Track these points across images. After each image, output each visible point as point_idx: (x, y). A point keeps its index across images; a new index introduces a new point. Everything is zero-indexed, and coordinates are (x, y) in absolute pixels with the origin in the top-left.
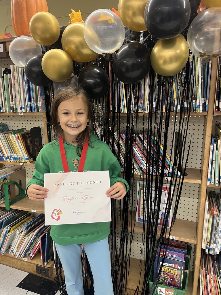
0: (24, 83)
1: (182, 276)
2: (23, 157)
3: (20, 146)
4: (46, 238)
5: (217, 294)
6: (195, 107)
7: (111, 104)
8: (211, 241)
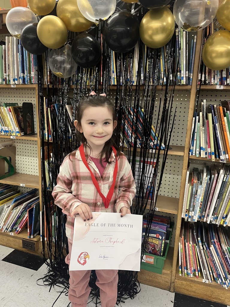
0: (18, 55)
1: (163, 245)
2: (14, 130)
3: (11, 119)
4: (33, 211)
5: (196, 263)
6: (179, 79)
7: (102, 75)
8: (189, 209)
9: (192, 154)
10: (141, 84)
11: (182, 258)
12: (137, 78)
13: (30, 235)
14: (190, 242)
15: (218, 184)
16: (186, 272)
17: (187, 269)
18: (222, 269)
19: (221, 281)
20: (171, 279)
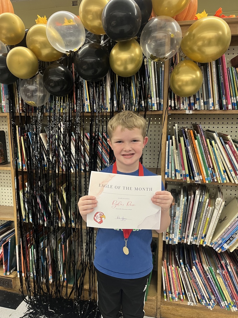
4: (8, 245)
5: (180, 286)
6: (151, 105)
7: (75, 103)
8: (169, 231)
9: (168, 177)
10: (114, 111)
11: (166, 282)
12: (110, 105)
13: (6, 271)
14: (173, 265)
15: (195, 204)
16: (170, 296)
17: (172, 293)
18: (205, 290)
19: (205, 303)
20: (157, 305)
